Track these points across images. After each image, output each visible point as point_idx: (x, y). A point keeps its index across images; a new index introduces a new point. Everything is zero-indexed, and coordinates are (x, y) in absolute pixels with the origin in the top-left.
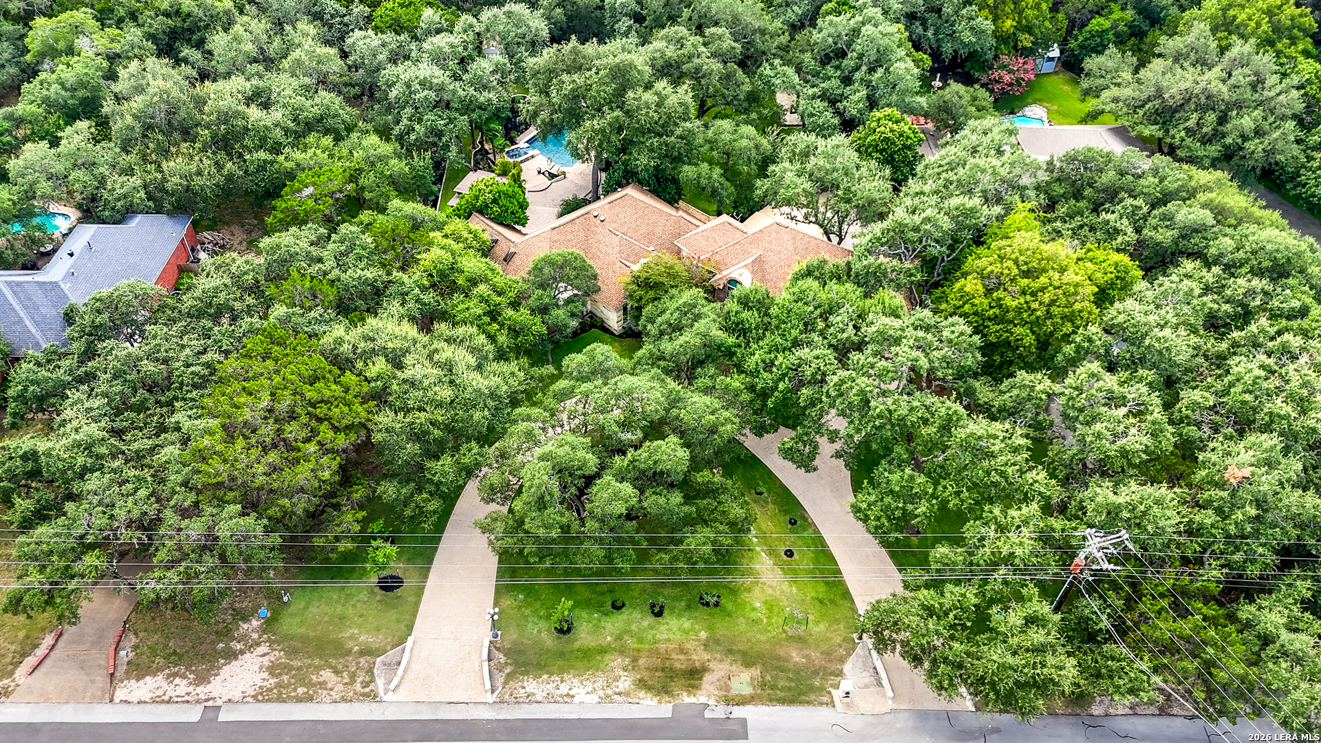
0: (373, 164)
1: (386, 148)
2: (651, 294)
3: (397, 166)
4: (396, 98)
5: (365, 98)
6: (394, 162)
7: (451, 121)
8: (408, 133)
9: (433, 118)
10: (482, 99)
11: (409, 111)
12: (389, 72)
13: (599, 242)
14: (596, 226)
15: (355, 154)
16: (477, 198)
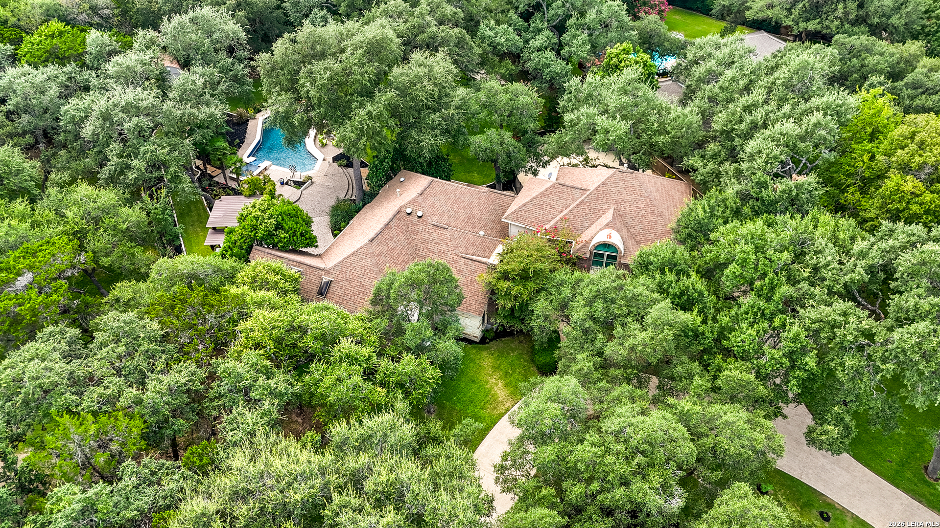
0: (97, 221)
1: (108, 196)
2: (532, 286)
3: (133, 215)
4: (93, 134)
5: (42, 146)
6: (125, 211)
7: (174, 148)
8: (122, 172)
9: (153, 148)
10: (202, 116)
11: (115, 146)
12: (72, 107)
13: (425, 241)
14: (413, 224)
15: (69, 214)
16: (255, 228)
